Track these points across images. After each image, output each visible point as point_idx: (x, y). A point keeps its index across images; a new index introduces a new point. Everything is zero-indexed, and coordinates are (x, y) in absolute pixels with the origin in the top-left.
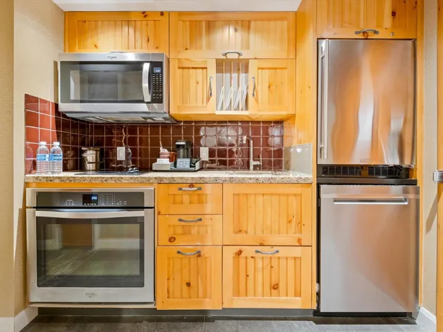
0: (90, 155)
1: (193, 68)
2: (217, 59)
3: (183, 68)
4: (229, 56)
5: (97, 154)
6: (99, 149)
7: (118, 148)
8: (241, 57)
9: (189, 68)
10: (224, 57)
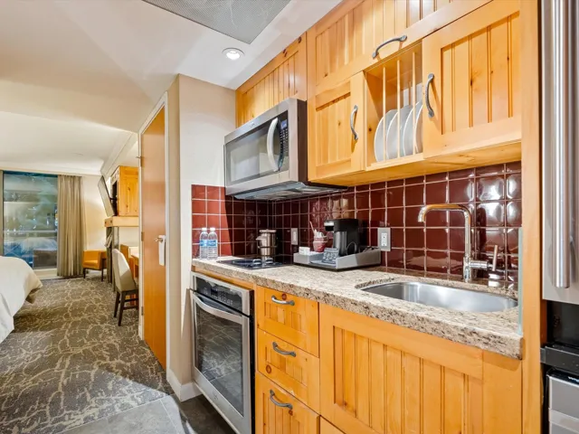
0: (265, 239)
1: (334, 101)
2: (364, 71)
3: (322, 107)
4: (384, 54)
5: (271, 237)
6: (274, 231)
7: (292, 229)
8: (405, 45)
9: (328, 104)
10: (376, 61)
